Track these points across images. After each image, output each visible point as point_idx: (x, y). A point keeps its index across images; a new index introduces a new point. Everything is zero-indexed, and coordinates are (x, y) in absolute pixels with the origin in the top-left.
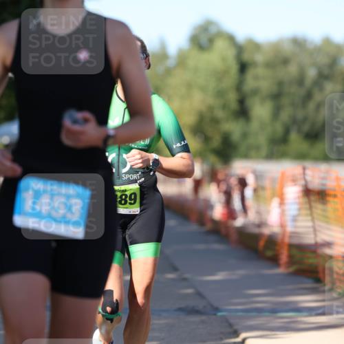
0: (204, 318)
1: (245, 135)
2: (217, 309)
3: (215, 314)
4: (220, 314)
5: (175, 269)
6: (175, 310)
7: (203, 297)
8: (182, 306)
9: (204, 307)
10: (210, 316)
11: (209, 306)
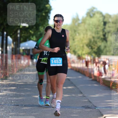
1: (105, 47)
4: (96, 108)
5: (81, 93)
6: (81, 107)
7: (91, 103)
8: (84, 106)
9: (91, 106)
10: (93, 109)
11: (93, 106)
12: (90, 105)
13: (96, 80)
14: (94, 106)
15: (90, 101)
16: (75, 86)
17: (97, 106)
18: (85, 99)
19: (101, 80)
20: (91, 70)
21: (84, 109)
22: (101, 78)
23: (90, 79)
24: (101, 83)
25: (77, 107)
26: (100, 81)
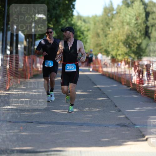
0: (129, 128)
2: (135, 125)
3: (134, 127)
4: (136, 127)
6: (116, 125)
7: (129, 119)
8: (119, 123)
9: (129, 124)
10: (131, 128)
11: (131, 123)
12: (127, 122)
13: (136, 89)
14: (133, 123)
15: (126, 117)
16: (108, 97)
17: (136, 124)
18: (120, 115)
19: (142, 89)
20: (129, 76)
21: (119, 128)
22: (143, 87)
23: (128, 88)
24: (142, 93)
25: (110, 125)
26: (141, 91)
